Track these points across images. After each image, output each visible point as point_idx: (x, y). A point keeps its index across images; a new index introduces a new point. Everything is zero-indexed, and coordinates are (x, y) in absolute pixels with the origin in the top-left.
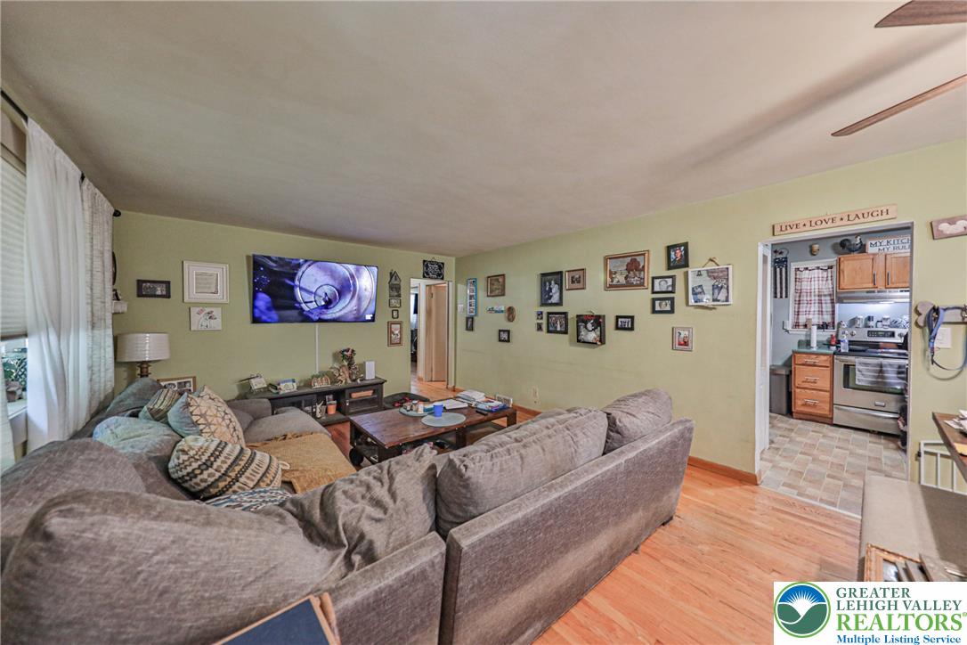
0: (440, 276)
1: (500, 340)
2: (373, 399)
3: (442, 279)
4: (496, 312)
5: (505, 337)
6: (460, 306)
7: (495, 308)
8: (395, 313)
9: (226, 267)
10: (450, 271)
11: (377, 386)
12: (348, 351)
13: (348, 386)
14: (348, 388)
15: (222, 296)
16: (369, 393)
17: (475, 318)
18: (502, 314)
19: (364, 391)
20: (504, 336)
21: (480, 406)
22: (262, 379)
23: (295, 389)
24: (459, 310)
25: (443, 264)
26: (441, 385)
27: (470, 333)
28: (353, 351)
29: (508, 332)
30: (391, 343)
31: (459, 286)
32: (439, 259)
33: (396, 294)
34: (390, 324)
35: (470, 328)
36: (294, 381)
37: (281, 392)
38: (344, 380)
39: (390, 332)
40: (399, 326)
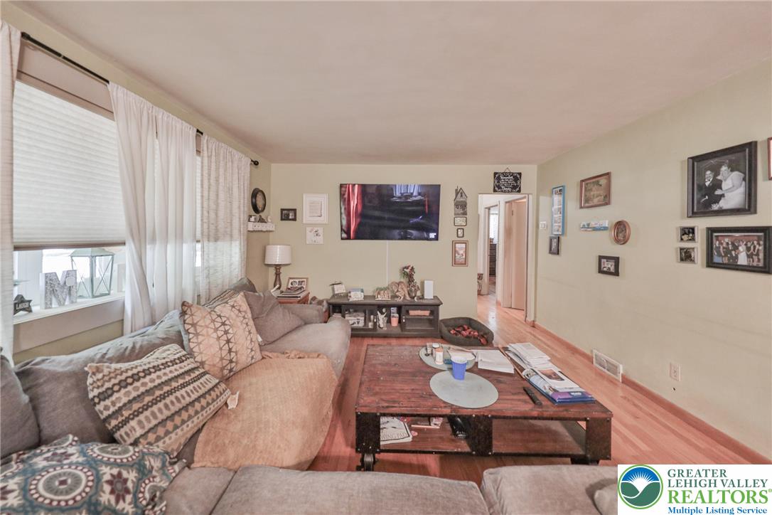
0: (516, 188)
1: (601, 271)
2: (429, 320)
3: (519, 191)
4: (595, 229)
5: (610, 267)
6: (542, 223)
7: (593, 224)
8: (460, 232)
9: (326, 196)
10: (528, 183)
11: (434, 307)
12: (407, 268)
13: (406, 302)
14: (406, 305)
15: (324, 219)
16: (427, 313)
17: (562, 239)
18: (606, 233)
19: (421, 310)
20: (609, 265)
21: (535, 380)
22: (343, 286)
23: (362, 298)
24: (540, 228)
25: (520, 174)
26: (519, 315)
27: (556, 257)
28: (412, 268)
29: (616, 260)
30: (455, 263)
31: (541, 198)
32: (514, 169)
33: (462, 212)
34: (454, 243)
35: (555, 250)
36: (362, 291)
37: (351, 300)
38: (403, 296)
39: (455, 252)
40: (464, 245)
